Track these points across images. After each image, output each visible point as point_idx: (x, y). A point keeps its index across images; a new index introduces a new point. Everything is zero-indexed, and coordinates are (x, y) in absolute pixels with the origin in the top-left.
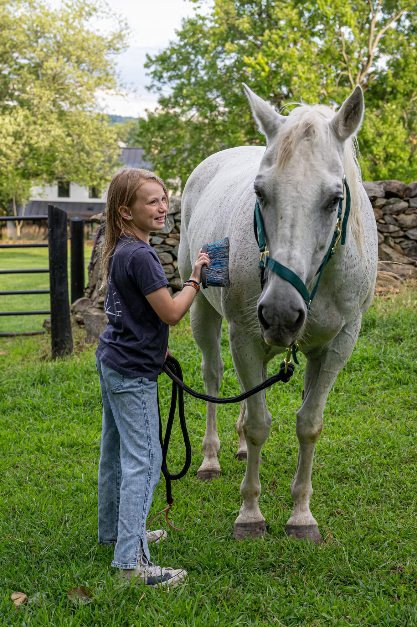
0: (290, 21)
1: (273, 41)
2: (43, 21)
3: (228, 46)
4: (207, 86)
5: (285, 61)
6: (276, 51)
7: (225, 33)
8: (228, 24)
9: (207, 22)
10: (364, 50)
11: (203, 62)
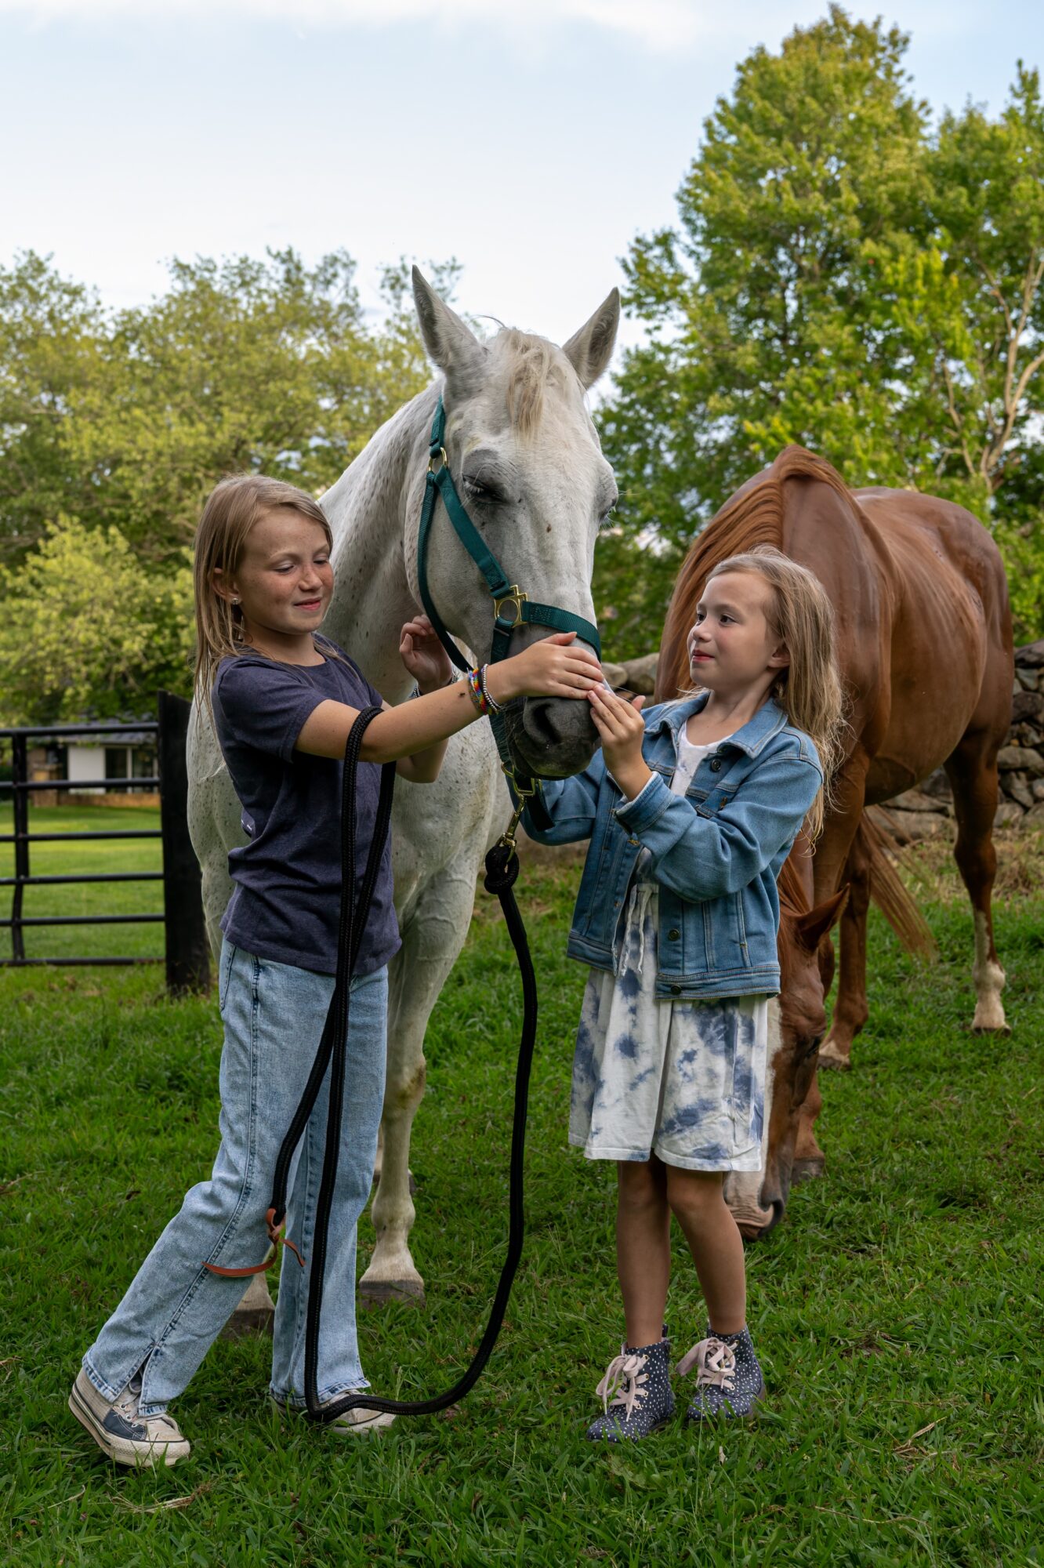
0: (837, 349)
1: (804, 388)
2: (349, 360)
3: (714, 401)
4: (674, 482)
5: (828, 428)
6: (810, 408)
7: (710, 376)
8: (715, 358)
9: (673, 356)
10: (997, 405)
11: (670, 435)
